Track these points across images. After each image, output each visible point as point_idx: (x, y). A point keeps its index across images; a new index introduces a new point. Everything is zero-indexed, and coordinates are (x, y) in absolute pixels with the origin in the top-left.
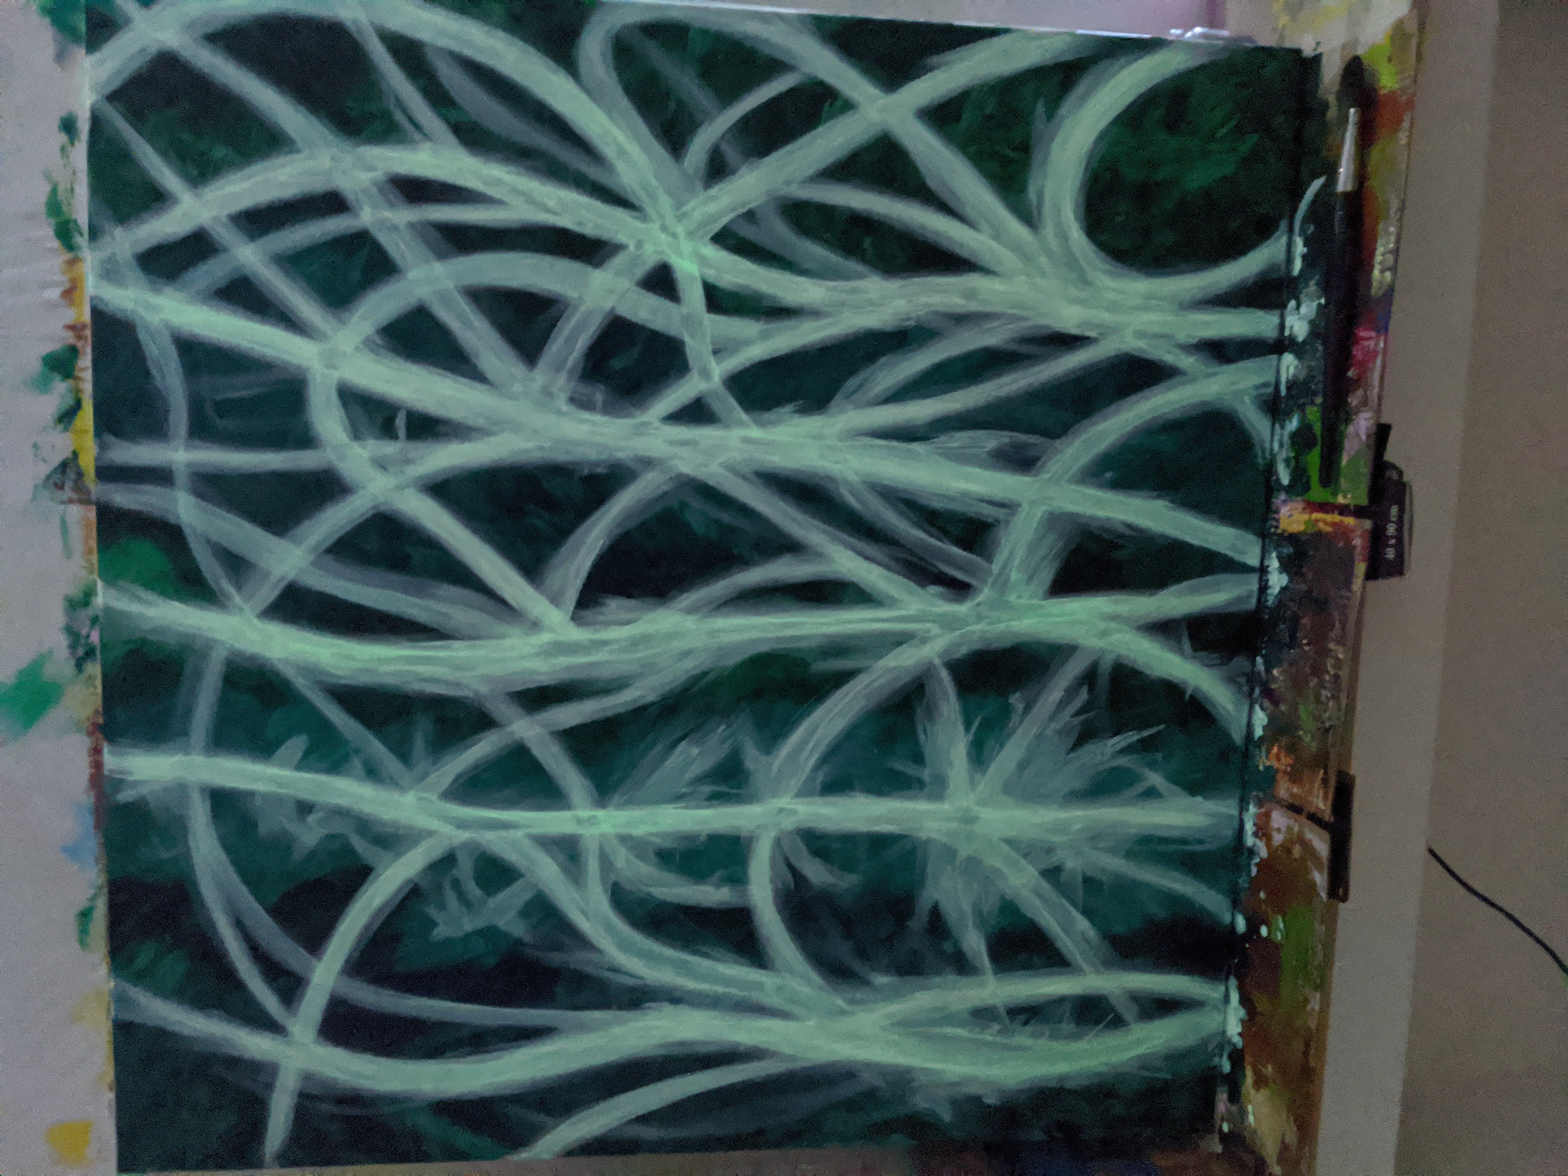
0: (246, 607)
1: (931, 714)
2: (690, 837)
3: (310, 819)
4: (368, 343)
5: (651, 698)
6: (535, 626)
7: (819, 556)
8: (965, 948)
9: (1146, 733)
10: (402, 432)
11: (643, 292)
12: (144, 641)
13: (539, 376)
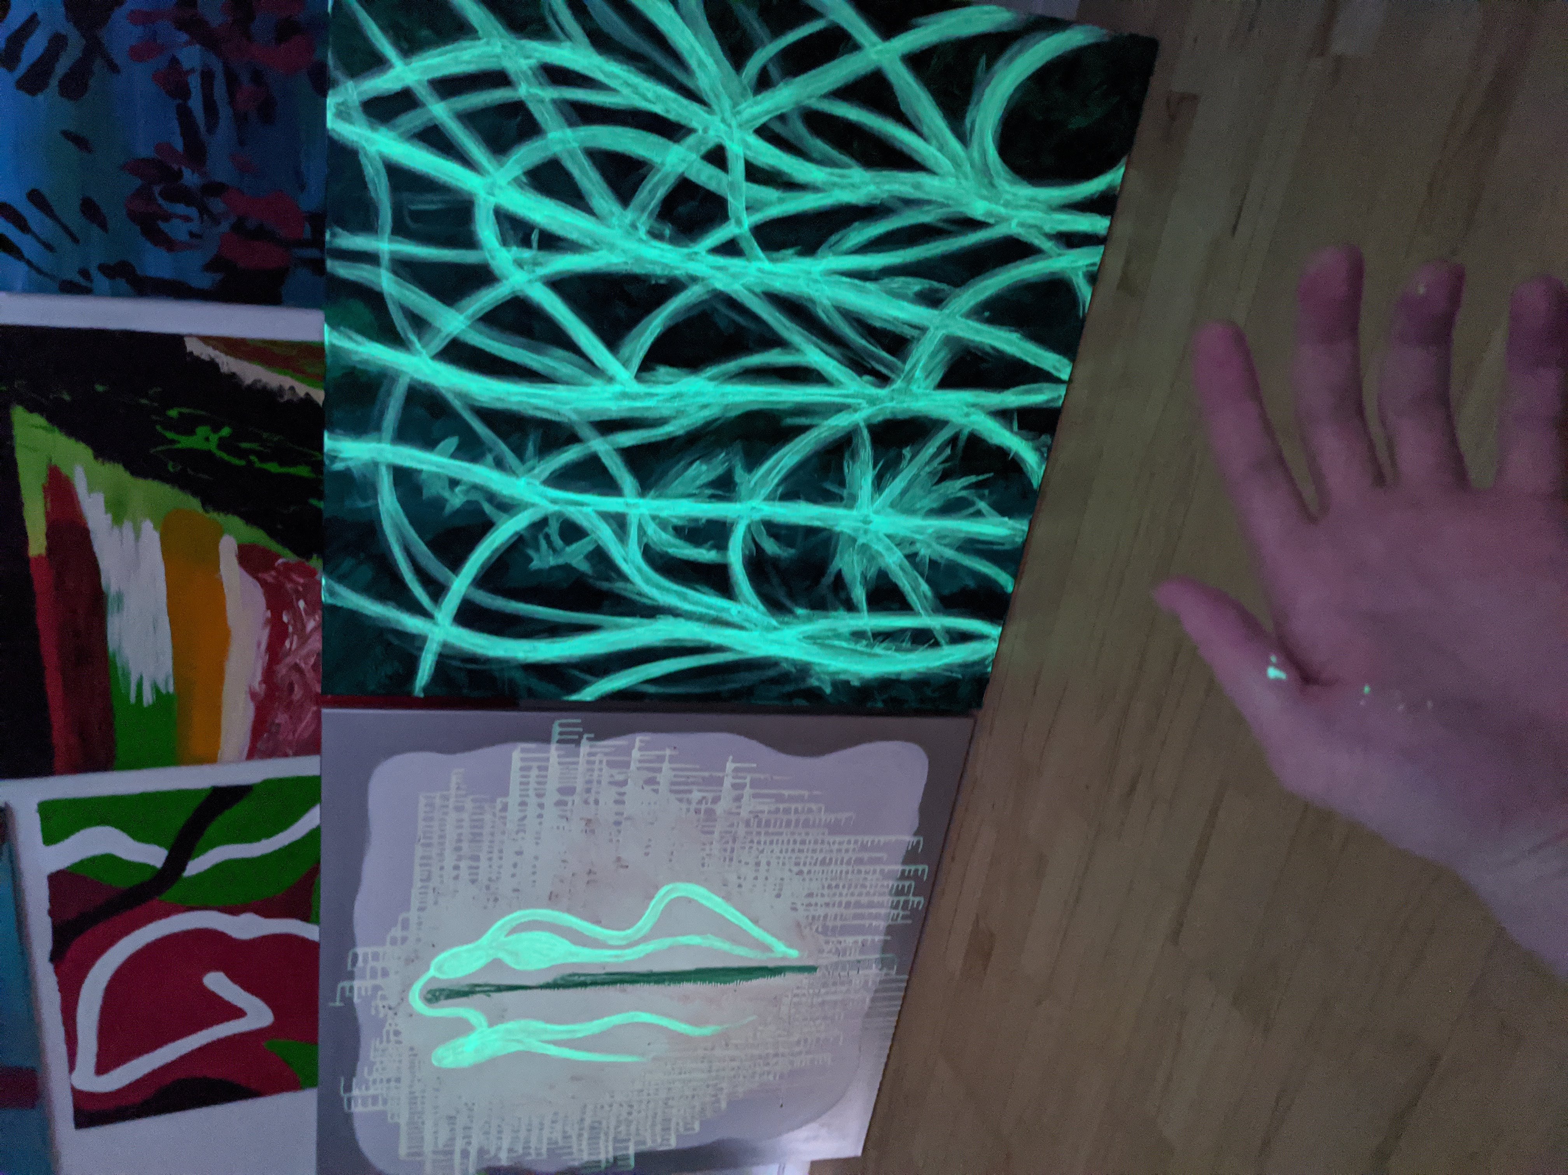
0: (424, 352)
1: (854, 456)
2: (696, 520)
3: (458, 489)
4: (516, 181)
5: (681, 432)
6: (611, 380)
7: (798, 350)
8: (853, 596)
9: (981, 478)
10: (535, 244)
11: (705, 163)
12: (354, 368)
13: (629, 215)
